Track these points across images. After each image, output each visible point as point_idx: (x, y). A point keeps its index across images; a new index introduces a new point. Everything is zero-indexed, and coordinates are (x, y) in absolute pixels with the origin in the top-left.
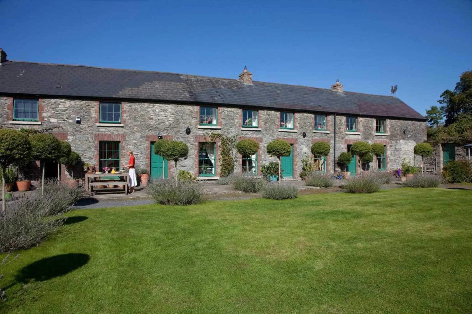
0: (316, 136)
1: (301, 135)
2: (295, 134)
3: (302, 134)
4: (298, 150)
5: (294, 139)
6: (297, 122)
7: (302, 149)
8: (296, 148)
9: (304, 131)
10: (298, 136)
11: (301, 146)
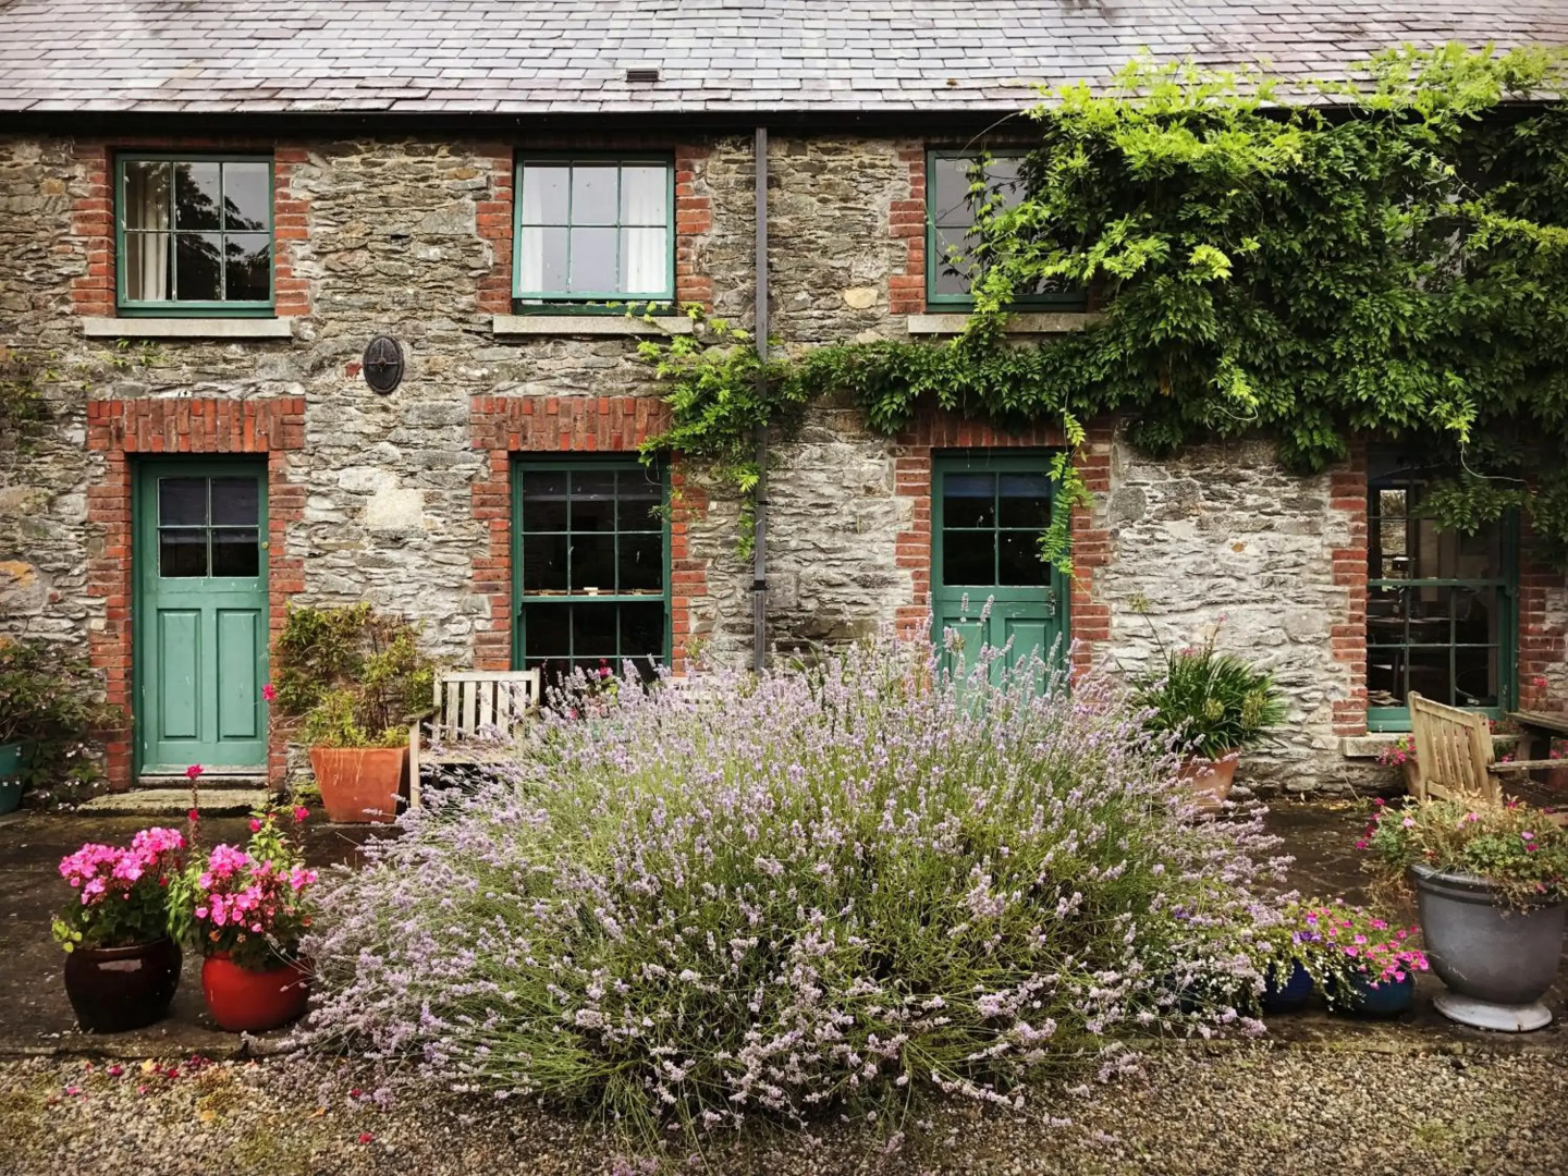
0: (524, 375)
1: (353, 370)
2: (280, 359)
3: (358, 359)
4: (316, 509)
5: (267, 406)
6: (304, 238)
7: (354, 500)
8: (294, 499)
9: (381, 324)
10: (318, 381)
11: (350, 479)
